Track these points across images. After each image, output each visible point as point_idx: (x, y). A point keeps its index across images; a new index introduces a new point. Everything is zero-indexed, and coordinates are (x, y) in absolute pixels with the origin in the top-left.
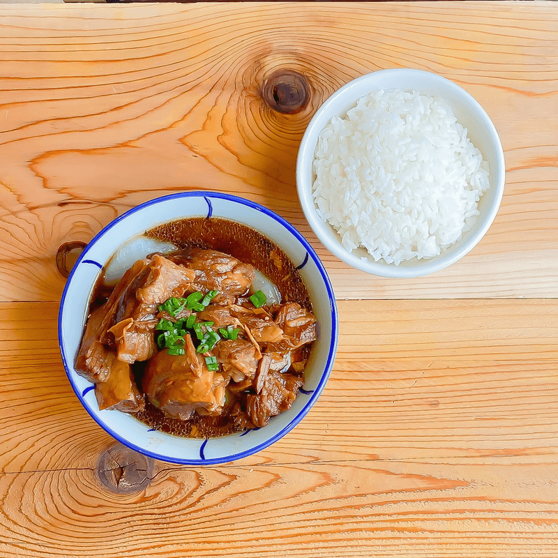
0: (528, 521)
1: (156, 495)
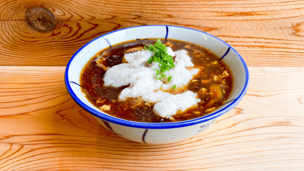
1: (60, 33)
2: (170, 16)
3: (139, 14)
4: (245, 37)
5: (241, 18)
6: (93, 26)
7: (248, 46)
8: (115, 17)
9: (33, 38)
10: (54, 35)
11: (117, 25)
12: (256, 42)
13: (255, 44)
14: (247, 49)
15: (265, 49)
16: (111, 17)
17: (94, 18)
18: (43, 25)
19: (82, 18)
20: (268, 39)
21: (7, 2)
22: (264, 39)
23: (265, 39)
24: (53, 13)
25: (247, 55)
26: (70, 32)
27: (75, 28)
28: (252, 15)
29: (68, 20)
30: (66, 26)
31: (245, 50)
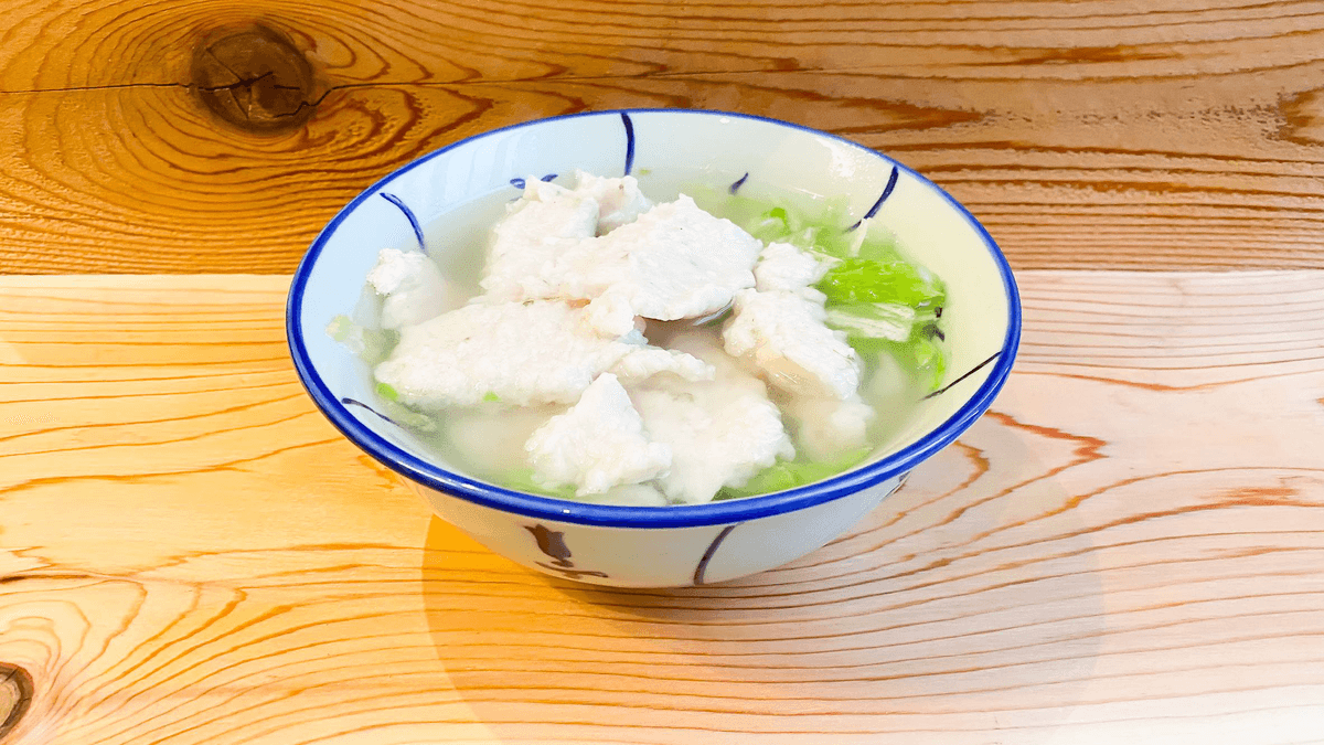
0: (1082, 185)
6: (470, 108)
7: (1099, 187)
9: (222, 156)
10: (306, 143)
12: (1130, 170)
14: (1096, 197)
15: (1169, 198)
16: (543, 71)
17: (476, 74)
19: (429, 75)
20: (1180, 155)
21: (119, 11)
22: (1163, 157)
23: (1170, 155)
24: (309, 54)
25: (1093, 220)
26: (376, 131)
27: (397, 117)
28: (1119, 59)
31: (1086, 200)
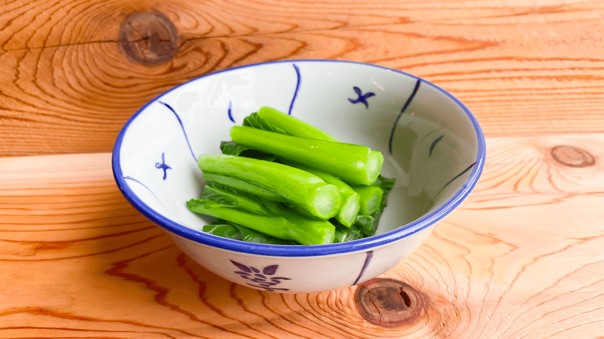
1: (184, 66)
2: (404, 21)
3: (343, 18)
4: (552, 59)
5: (541, 18)
8: (296, 26)
11: (299, 45)
13: (572, 73)
18: (154, 50)
29: (204, 37)
30: (198, 49)
